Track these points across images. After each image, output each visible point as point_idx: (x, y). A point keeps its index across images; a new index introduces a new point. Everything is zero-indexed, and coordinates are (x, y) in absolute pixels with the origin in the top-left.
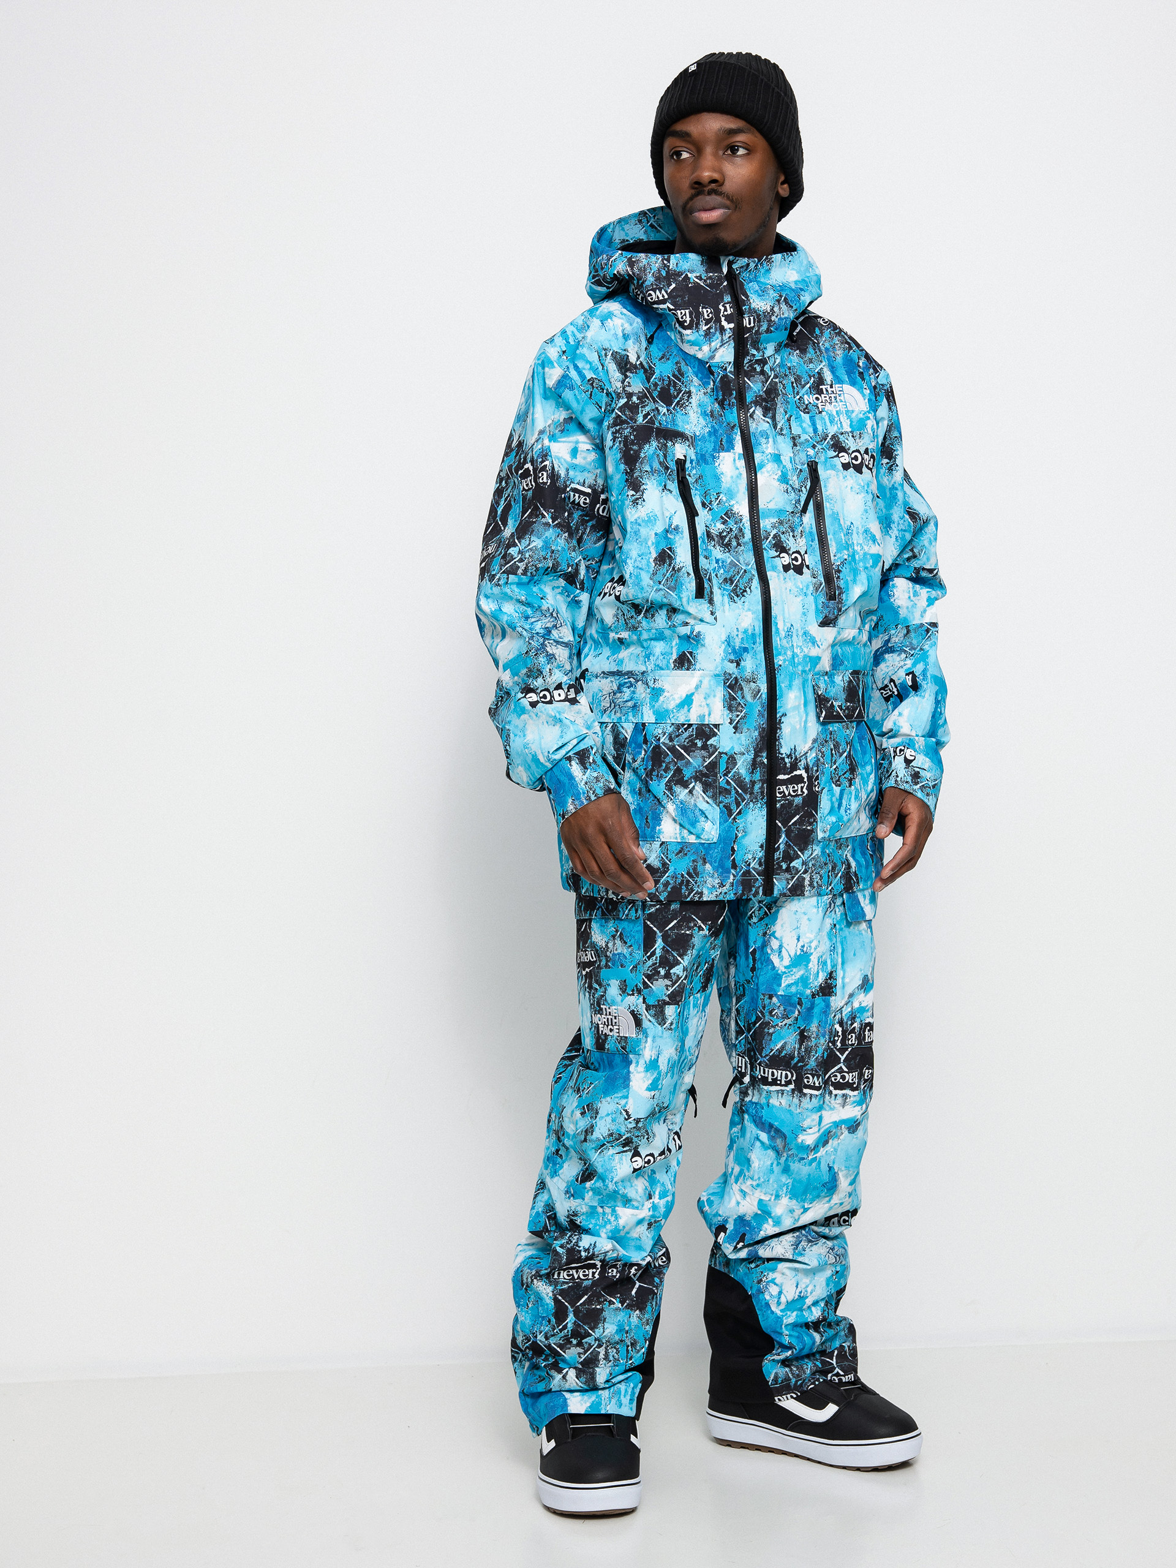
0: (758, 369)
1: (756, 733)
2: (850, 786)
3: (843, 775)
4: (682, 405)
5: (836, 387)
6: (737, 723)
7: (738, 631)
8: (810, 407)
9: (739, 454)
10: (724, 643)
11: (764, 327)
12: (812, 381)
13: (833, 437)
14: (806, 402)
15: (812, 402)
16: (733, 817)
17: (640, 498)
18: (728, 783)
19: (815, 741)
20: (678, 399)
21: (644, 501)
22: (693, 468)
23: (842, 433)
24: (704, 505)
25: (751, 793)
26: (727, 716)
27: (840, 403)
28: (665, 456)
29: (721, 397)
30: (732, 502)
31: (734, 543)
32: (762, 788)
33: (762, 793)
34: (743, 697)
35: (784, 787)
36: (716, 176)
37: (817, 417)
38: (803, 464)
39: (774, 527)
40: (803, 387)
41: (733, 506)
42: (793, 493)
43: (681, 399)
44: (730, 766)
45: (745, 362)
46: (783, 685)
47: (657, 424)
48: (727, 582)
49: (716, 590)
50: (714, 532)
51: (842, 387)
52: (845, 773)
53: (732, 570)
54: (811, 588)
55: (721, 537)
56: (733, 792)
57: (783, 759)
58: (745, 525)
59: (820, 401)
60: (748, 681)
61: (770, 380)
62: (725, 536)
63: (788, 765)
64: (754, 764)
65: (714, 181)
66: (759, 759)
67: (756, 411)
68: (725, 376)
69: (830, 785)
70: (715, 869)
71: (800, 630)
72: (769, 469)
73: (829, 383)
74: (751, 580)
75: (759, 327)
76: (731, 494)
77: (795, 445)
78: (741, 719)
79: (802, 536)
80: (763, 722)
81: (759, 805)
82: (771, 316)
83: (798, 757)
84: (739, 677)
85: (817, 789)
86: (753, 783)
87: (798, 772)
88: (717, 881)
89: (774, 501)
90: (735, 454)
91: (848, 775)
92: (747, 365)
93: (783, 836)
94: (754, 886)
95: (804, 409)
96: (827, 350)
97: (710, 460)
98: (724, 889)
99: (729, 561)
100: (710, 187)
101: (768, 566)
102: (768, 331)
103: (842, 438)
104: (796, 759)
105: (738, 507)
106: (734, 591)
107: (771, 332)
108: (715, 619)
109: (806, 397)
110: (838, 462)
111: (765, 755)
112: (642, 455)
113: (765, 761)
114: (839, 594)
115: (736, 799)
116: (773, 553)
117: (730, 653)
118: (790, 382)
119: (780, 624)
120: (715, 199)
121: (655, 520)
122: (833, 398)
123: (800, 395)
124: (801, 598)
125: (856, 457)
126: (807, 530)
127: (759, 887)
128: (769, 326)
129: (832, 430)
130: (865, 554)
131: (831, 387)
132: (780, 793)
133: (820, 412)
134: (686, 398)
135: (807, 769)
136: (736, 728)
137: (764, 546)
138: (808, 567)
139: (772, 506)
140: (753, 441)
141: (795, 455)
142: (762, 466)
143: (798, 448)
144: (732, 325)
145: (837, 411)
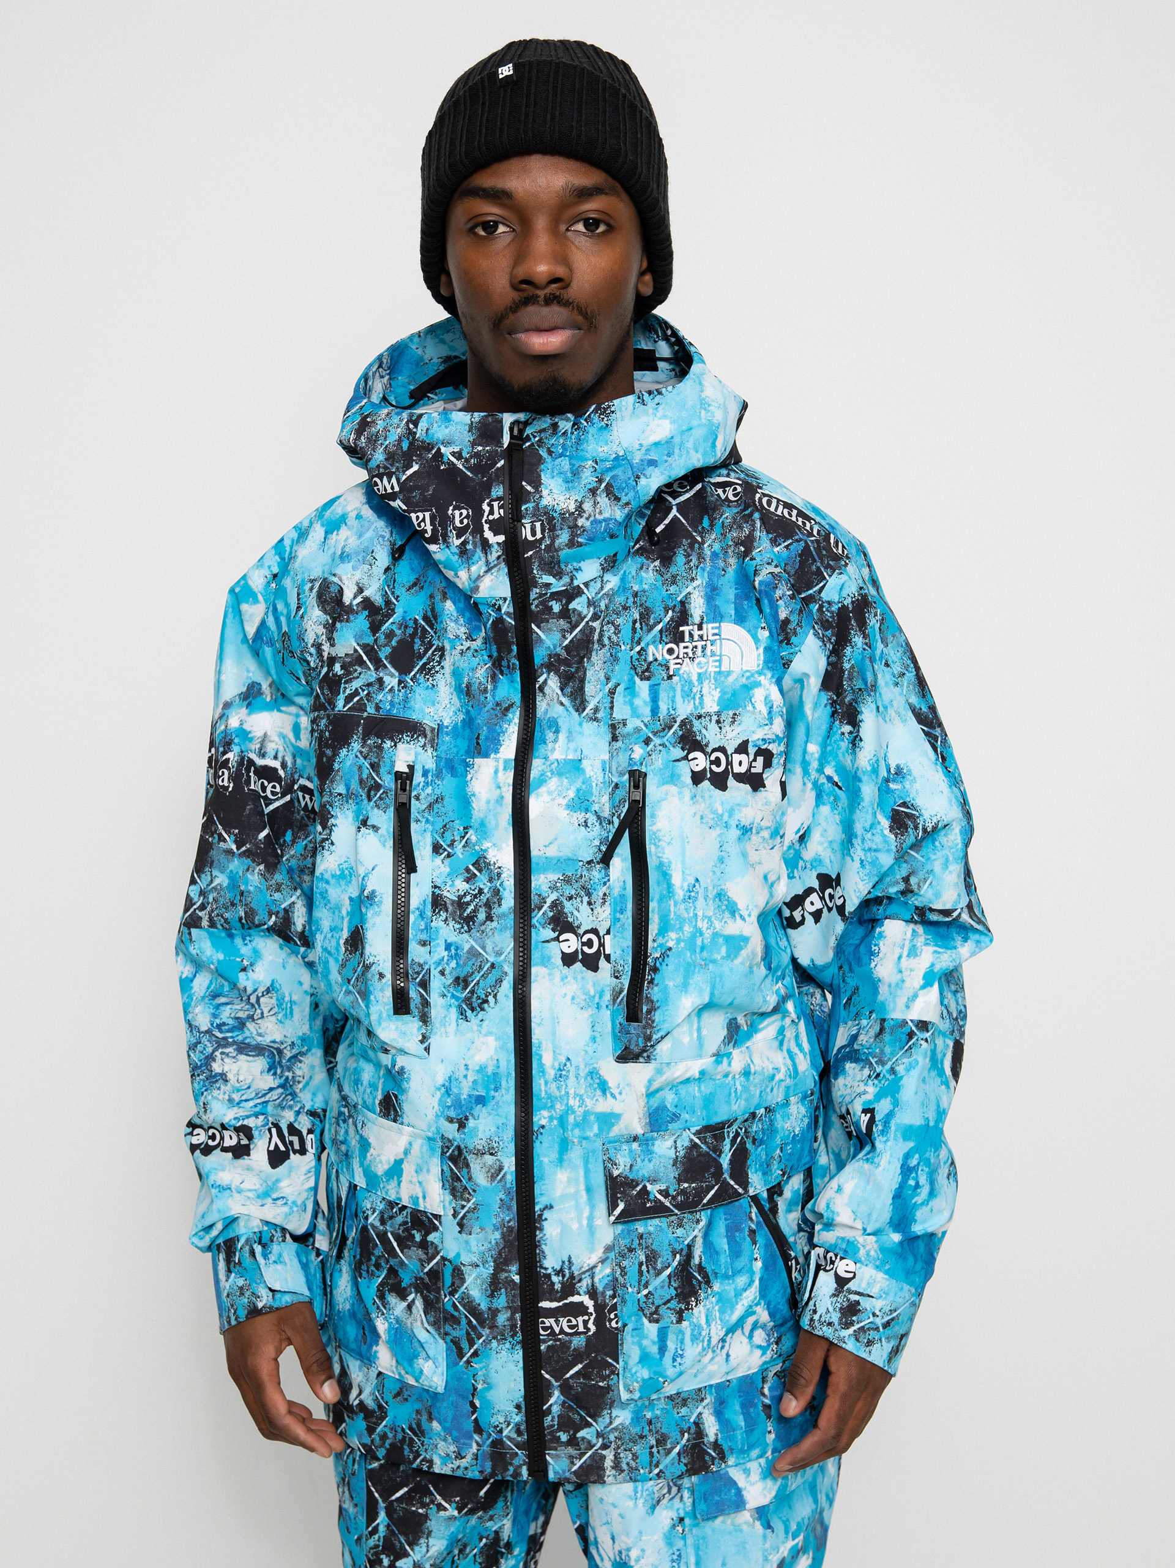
0: (556, 607)
1: (497, 1235)
2: (680, 1320)
3: (665, 1304)
4: (430, 670)
5: (709, 628)
6: (463, 1218)
7: (467, 1069)
8: (652, 668)
9: (506, 761)
10: (439, 1089)
11: (564, 537)
12: (668, 619)
13: (683, 723)
14: (651, 659)
15: (660, 658)
16: (465, 1359)
17: (327, 839)
18: (454, 1306)
19: (609, 1249)
20: (424, 660)
21: (332, 843)
22: (427, 784)
23: (700, 717)
24: (437, 849)
25: (493, 1327)
26: (450, 1203)
27: (711, 659)
28: (375, 766)
29: (495, 654)
30: (486, 845)
31: (482, 915)
32: (512, 1319)
33: (513, 1327)
34: (470, 1179)
35: (552, 1320)
37: (665, 685)
38: (622, 774)
39: (553, 888)
40: (651, 628)
41: (486, 851)
42: (598, 826)
43: (430, 660)
44: (457, 1282)
45: (533, 596)
46: (546, 1160)
47: (371, 709)
48: (459, 984)
49: (435, 998)
50: (449, 895)
51: (719, 628)
52: (668, 1301)
53: (470, 963)
54: (607, 997)
55: (460, 904)
56: (464, 1321)
57: (549, 1276)
58: (506, 884)
59: (675, 655)
60: (480, 1153)
61: (583, 624)
62: (468, 904)
63: (558, 1287)
64: (495, 1285)
66: (503, 1275)
67: (549, 682)
68: (499, 621)
69: (639, 1320)
70: (448, 1431)
71: (582, 1067)
72: (553, 788)
73: (697, 620)
74: (500, 981)
76: (483, 829)
77: (615, 738)
78: (468, 1212)
79: (604, 903)
80: (510, 1217)
81: (508, 1345)
83: (576, 1273)
84: (462, 1146)
85: (614, 1324)
86: (494, 1312)
87: (576, 1299)
88: (453, 1448)
89: (556, 843)
90: (497, 760)
91: (673, 1304)
92: (536, 602)
93: (557, 1393)
94: (511, 1464)
95: (643, 672)
96: (715, 555)
97: (460, 769)
98: (464, 1463)
99: (467, 947)
101: (535, 955)
102: (572, 544)
103: (697, 725)
104: (572, 1277)
105: (495, 853)
106: (468, 1000)
107: (580, 545)
108: (427, 1049)
109: (651, 649)
110: (685, 771)
111: (514, 1268)
112: (336, 766)
113: (517, 1278)
114: (649, 1012)
115: (468, 1333)
116: (548, 933)
117: (449, 1107)
118: (631, 620)
119: (545, 1057)
121: (351, 876)
122: (700, 649)
123: (643, 644)
124: (590, 1011)
125: (718, 759)
126: (616, 892)
127: (520, 1466)
128: (573, 536)
129: (684, 710)
130: (716, 935)
131: (700, 628)
132: (545, 1329)
133: (670, 677)
134: (437, 658)
135: (592, 1293)
136: (461, 1225)
137: (534, 921)
138: (608, 958)
139: (552, 852)
140: (537, 734)
141: (612, 757)
142: (542, 781)
143: (619, 744)
144: (501, 538)
145: (699, 675)
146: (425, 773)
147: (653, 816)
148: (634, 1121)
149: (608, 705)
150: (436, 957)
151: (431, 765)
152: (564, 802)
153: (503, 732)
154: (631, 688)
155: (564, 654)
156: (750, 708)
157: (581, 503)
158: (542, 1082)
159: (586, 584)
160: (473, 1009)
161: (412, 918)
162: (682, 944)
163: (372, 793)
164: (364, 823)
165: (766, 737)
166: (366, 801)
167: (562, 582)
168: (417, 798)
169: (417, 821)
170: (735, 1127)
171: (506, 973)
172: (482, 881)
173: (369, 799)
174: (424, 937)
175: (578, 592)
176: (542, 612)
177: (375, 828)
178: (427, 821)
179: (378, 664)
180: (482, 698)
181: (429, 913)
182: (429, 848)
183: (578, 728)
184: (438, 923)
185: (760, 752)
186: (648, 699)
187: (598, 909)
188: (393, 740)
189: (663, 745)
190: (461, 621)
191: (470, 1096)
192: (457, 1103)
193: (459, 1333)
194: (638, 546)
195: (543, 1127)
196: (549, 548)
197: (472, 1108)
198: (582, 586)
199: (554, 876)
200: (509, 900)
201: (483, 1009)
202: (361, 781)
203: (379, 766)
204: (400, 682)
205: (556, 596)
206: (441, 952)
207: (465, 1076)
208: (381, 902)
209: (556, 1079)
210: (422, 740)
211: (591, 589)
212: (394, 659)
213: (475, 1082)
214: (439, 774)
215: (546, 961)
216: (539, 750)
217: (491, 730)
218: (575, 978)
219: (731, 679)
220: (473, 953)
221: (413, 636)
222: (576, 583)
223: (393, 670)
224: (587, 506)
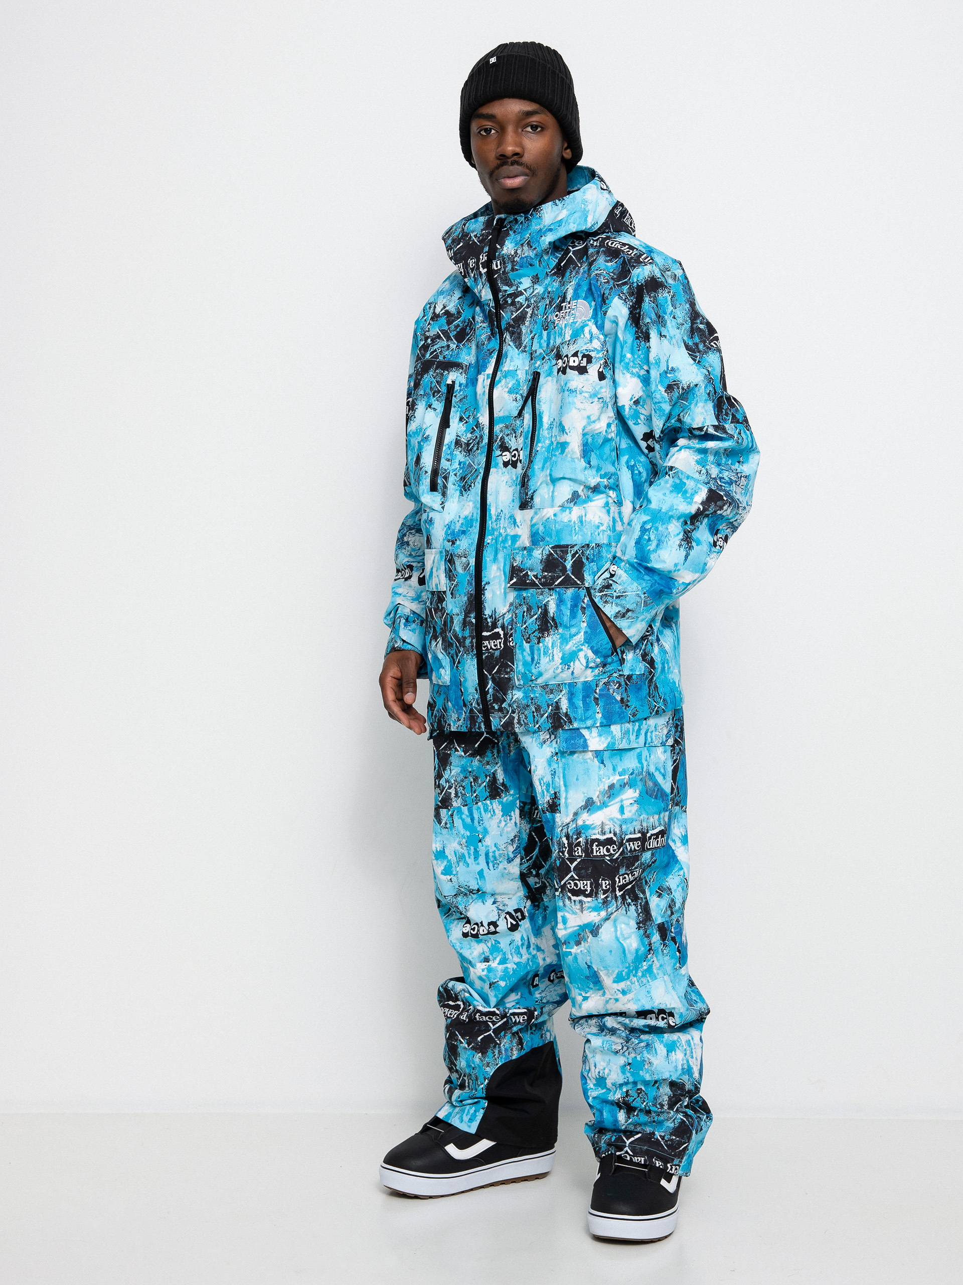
1: (466, 598)
3: (533, 633)
5: (573, 303)
19: (511, 604)
24: (461, 419)
32: (471, 642)
33: (472, 646)
34: (455, 569)
35: (487, 642)
36: (518, 150)
46: (488, 559)
47: (441, 358)
49: (450, 485)
50: (464, 440)
52: (534, 632)
55: (468, 444)
57: (486, 619)
60: (460, 557)
63: (490, 624)
64: (465, 623)
65: (516, 154)
66: (468, 619)
69: (522, 642)
75: (505, 268)
77: (532, 359)
80: (472, 589)
82: (514, 258)
83: (497, 617)
85: (511, 645)
87: (496, 630)
90: (484, 375)
91: (536, 634)
93: (490, 682)
94: (477, 722)
100: (513, 159)
101: (493, 463)
104: (495, 619)
108: (443, 508)
111: (473, 615)
113: (474, 621)
116: (498, 452)
120: (516, 169)
126: (526, 430)
127: (480, 723)
131: (569, 304)
132: (484, 647)
135: (503, 628)
139: (501, 414)
142: (500, 381)
146: (460, 385)
147: (539, 391)
148: (525, 541)
149: (531, 344)
150: (454, 467)
151: (464, 381)
152: (507, 390)
153: (489, 362)
154: (541, 336)
155: (512, 322)
156: (582, 336)
157: (517, 250)
158: (490, 522)
159: (525, 290)
160: (465, 490)
161: (444, 448)
162: (544, 449)
163: (436, 394)
164: (430, 406)
165: (588, 349)
166: (432, 397)
167: (512, 289)
168: (455, 396)
169: (455, 407)
170: (576, 548)
171: (480, 473)
172: (477, 433)
173: (434, 396)
174: (449, 457)
175: (521, 294)
176: (504, 304)
177: (435, 409)
178: (459, 407)
179: (449, 338)
180: (482, 348)
181: (453, 446)
182: (458, 419)
183: (517, 356)
184: (457, 452)
185: (584, 356)
186: (546, 339)
187: (519, 439)
188: (448, 371)
189: (549, 359)
190: (481, 315)
191: (459, 530)
192: (453, 533)
193: (453, 652)
194: (553, 272)
195: (488, 544)
196: (504, 272)
197: (459, 536)
198: (523, 291)
199: (501, 425)
200: (486, 440)
201: (469, 490)
202: (431, 388)
203: (441, 382)
204: (457, 346)
205: (510, 295)
206: (456, 465)
207: (458, 521)
208: (431, 440)
209: (496, 521)
210: (461, 371)
211: (528, 292)
212: (456, 337)
213: (462, 524)
214: (467, 386)
215: (496, 466)
216: (500, 367)
217: (484, 361)
218: (508, 473)
219: (577, 325)
220: (470, 465)
221: (467, 326)
222: (519, 289)
223: (455, 341)
224: (519, 252)
